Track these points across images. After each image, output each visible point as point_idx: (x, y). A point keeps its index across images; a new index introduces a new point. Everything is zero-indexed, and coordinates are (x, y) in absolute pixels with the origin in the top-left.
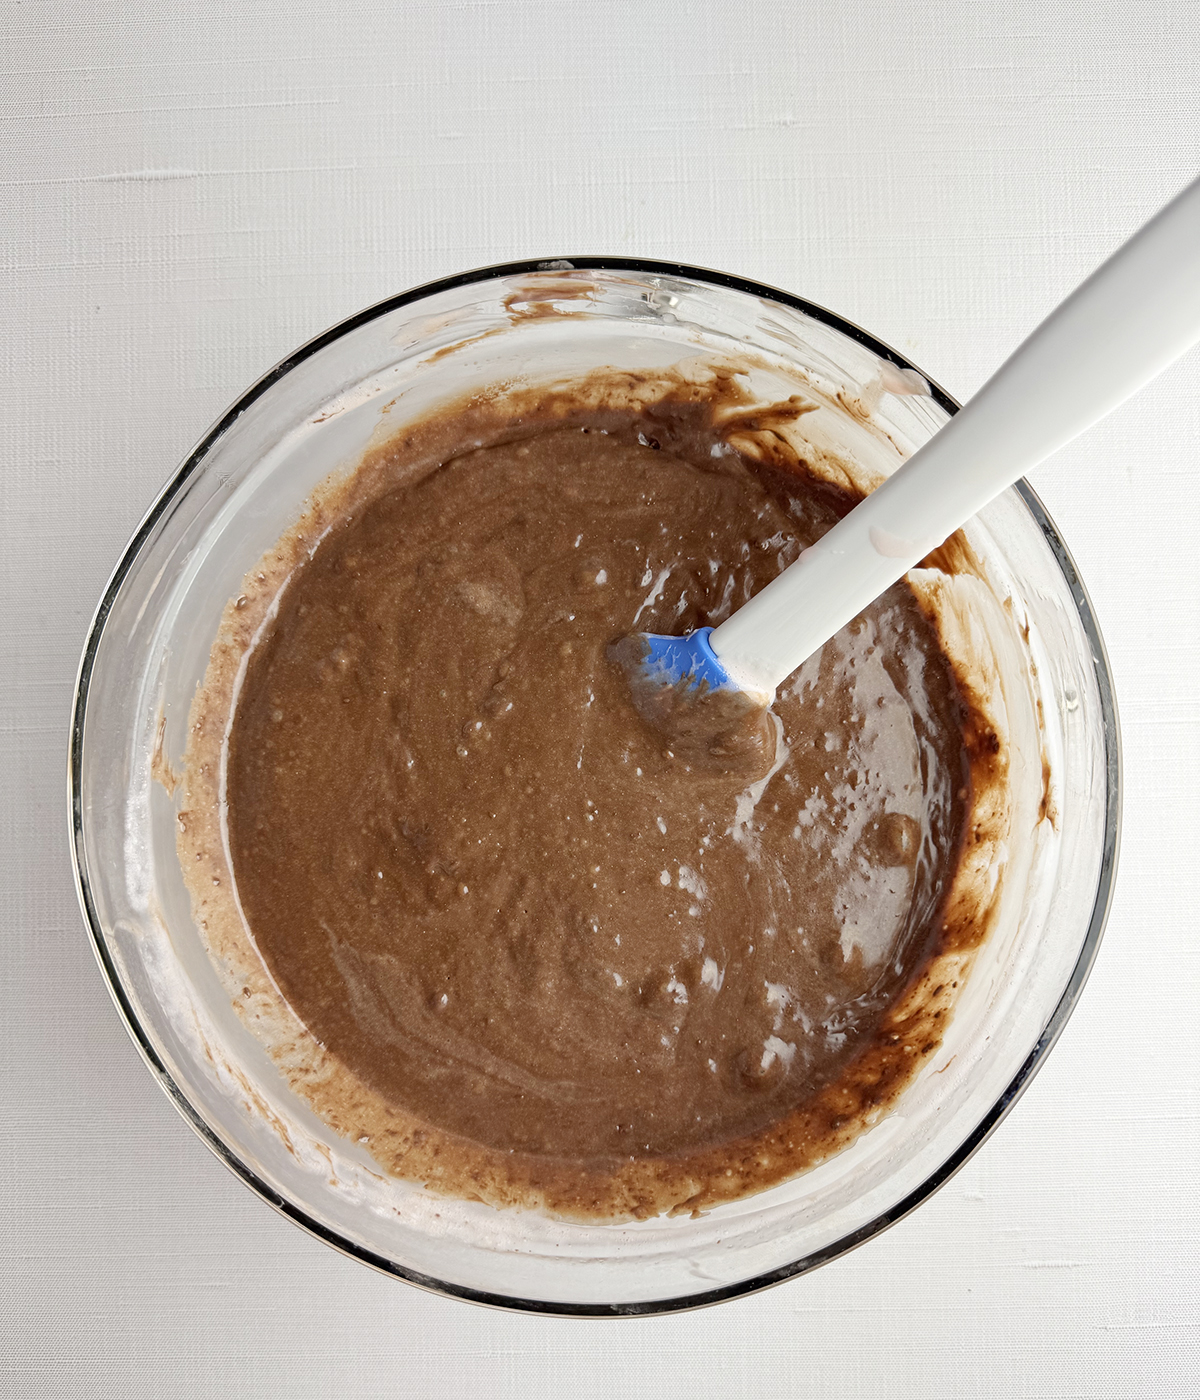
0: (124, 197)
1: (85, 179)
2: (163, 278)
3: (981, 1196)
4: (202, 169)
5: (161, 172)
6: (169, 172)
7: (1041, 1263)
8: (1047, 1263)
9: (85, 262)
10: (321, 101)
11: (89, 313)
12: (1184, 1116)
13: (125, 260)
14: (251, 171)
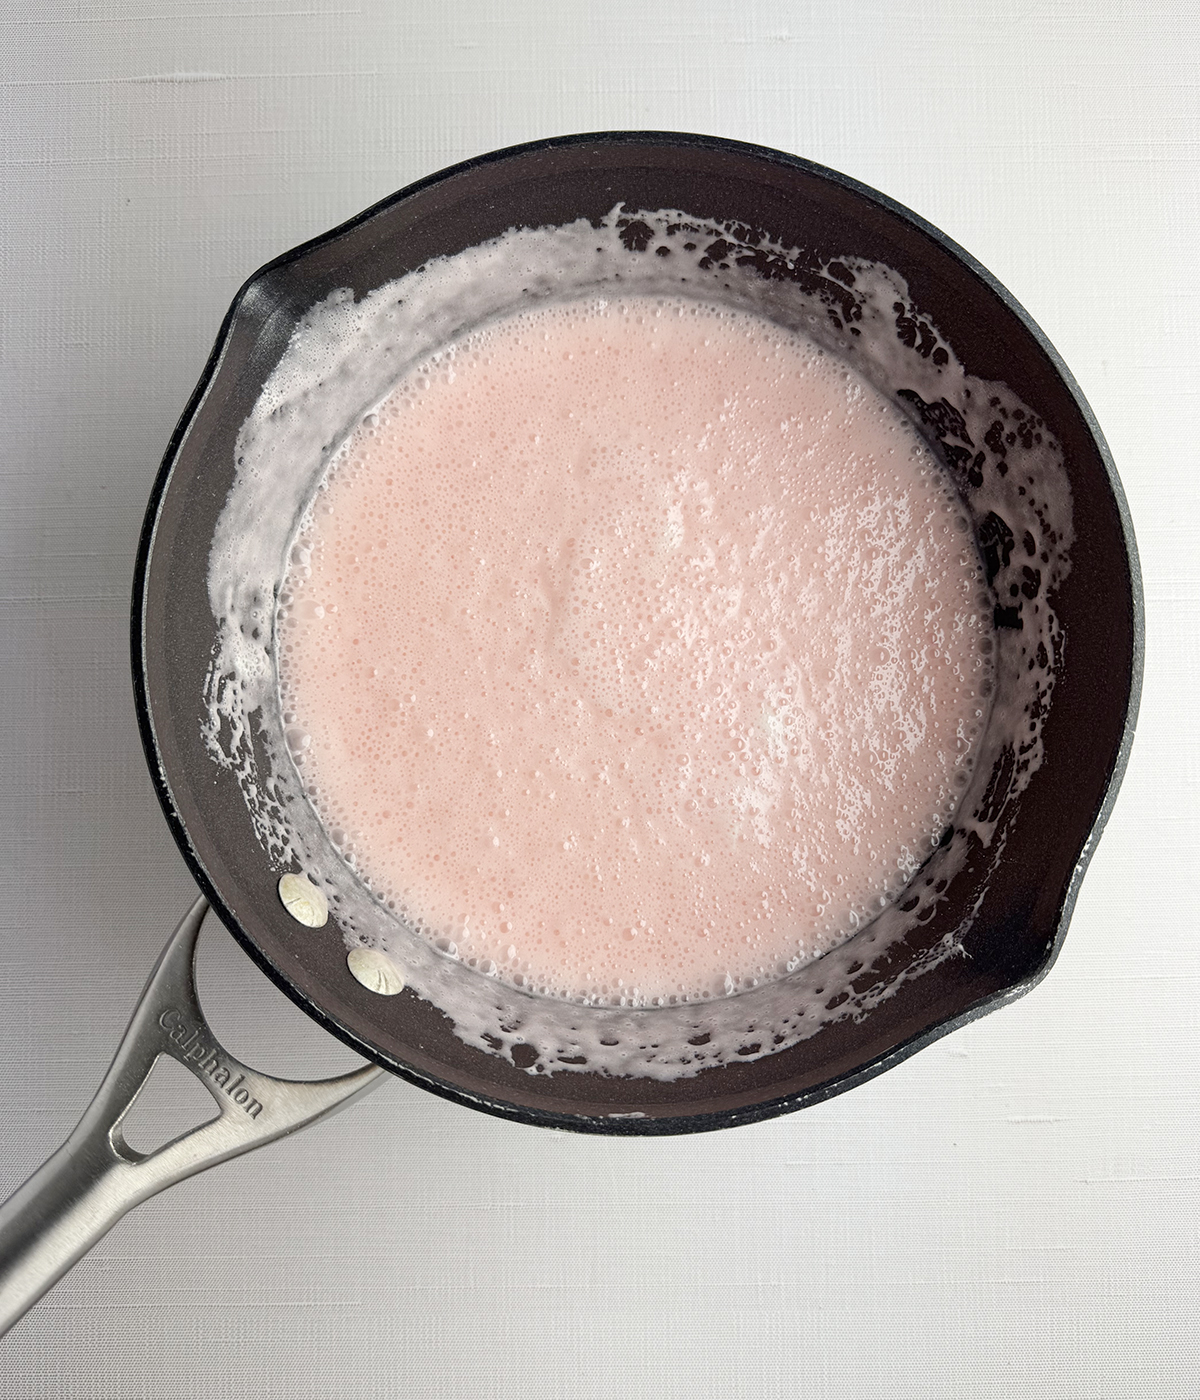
0: (156, 97)
1: (119, 80)
2: (191, 173)
3: (966, 1053)
4: (230, 72)
5: (192, 75)
6: (199, 75)
7: (1023, 1118)
8: (1029, 1118)
9: (117, 158)
10: (344, 12)
11: (119, 205)
12: (1159, 976)
13: (155, 156)
14: (277, 75)
